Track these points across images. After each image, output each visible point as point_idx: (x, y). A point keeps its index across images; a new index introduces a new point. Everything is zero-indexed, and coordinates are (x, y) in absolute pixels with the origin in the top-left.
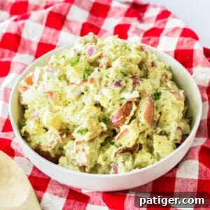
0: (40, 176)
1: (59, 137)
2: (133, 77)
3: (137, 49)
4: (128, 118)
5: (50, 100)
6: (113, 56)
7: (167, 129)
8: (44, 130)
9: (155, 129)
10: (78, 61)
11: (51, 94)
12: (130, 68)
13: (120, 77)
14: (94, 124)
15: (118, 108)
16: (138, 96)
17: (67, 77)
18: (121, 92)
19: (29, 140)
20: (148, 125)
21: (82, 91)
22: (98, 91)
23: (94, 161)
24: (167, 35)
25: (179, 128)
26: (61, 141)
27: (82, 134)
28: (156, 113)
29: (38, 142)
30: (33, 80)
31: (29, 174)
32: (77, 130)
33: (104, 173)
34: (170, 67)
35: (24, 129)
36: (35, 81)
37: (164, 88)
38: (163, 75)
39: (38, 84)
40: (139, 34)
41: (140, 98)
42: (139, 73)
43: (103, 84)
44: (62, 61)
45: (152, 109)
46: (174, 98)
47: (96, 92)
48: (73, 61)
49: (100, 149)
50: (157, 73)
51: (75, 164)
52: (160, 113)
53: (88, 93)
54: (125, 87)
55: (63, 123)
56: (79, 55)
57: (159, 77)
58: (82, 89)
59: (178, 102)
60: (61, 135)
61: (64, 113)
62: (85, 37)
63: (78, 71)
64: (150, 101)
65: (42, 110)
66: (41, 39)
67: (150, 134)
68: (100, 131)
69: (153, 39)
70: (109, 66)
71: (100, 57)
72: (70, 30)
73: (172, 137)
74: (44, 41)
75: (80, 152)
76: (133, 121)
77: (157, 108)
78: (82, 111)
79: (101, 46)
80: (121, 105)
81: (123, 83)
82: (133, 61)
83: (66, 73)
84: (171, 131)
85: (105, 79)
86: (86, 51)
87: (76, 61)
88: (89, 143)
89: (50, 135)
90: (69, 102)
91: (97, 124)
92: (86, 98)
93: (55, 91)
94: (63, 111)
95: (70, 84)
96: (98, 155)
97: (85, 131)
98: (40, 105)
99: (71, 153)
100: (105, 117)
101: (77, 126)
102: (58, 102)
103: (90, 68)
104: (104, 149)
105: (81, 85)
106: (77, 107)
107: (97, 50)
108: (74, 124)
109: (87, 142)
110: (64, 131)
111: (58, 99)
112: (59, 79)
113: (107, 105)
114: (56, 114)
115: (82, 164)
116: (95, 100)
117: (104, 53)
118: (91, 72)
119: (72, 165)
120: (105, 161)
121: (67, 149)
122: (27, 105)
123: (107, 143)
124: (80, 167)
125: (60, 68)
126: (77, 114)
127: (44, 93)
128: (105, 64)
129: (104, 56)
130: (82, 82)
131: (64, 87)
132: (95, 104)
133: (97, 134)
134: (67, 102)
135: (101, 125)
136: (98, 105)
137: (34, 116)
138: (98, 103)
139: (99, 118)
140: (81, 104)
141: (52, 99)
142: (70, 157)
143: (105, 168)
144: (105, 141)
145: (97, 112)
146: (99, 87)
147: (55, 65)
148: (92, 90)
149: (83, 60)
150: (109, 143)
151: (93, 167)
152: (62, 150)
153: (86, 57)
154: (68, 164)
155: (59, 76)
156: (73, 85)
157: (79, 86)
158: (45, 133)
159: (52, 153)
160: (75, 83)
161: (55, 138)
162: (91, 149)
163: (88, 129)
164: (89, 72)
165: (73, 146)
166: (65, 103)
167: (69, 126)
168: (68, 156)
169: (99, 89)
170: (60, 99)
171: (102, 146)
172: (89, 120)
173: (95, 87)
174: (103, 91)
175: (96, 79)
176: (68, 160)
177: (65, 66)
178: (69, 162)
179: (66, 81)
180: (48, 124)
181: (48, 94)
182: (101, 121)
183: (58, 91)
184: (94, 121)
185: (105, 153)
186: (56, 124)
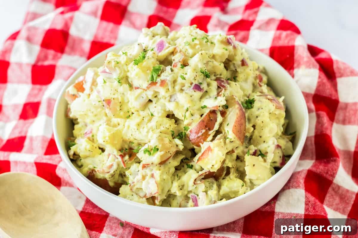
0: (95, 212)
1: (120, 159)
2: (217, 79)
3: (222, 42)
4: (212, 133)
5: (107, 111)
6: (190, 51)
7: (263, 147)
8: (100, 151)
9: (247, 147)
10: (144, 57)
11: (109, 102)
12: (213, 67)
13: (200, 78)
14: (167, 141)
15: (197, 119)
16: (224, 103)
17: (130, 80)
18: (201, 98)
19: (80, 164)
20: (238, 143)
21: (150, 98)
22: (171, 97)
23: (166, 190)
24: (259, 28)
25: (278, 146)
26: (122, 165)
27: (150, 154)
28: (249, 126)
29: (91, 167)
30: (84, 86)
31: (80, 209)
32: (143, 149)
33: (180, 206)
34: (264, 69)
35: (73, 149)
36: (87, 86)
37: (259, 94)
38: (256, 78)
39: (92, 90)
40: (222, 28)
41: (226, 107)
42: (225, 74)
43: (177, 88)
44: (123, 59)
45: (243, 121)
46: (271, 106)
47: (168, 98)
48: (138, 58)
49: (174, 175)
50: (248, 75)
51: (142, 194)
52: (254, 126)
53: (157, 101)
54: (206, 92)
55: (124, 141)
57: (251, 80)
58: (150, 94)
59: (277, 112)
60: (122, 156)
61: (126, 128)
62: (152, 29)
63: (143, 71)
64: (241, 109)
65: (97, 124)
66: (96, 37)
67: (241, 154)
68: (174, 150)
69: (242, 34)
70: (185, 64)
71: (173, 53)
72: (133, 25)
73: (270, 157)
74: (99, 39)
75: (147, 178)
76: (219, 136)
77: (249, 120)
78: (150, 125)
79: (174, 39)
80: (201, 116)
81: (204, 86)
82: (217, 57)
83: (129, 74)
84: (269, 150)
85: (180, 80)
86: (155, 46)
87: (142, 58)
88: (159, 165)
89: (107, 157)
90: (133, 113)
91: (170, 141)
92: (155, 107)
93: (114, 99)
94: (124, 125)
95: (134, 89)
96: (172, 183)
97: (154, 151)
98: (94, 119)
99: (135, 180)
100: (181, 132)
101: (143, 145)
102: (118, 113)
103: (160, 67)
104: (179, 175)
105: (148, 89)
106: (143, 119)
107: (169, 44)
108: (140, 142)
109: (157, 165)
110: (126, 151)
111: (118, 109)
112: (119, 82)
113: (183, 116)
114: (116, 129)
115: (151, 194)
116: (167, 110)
117: (178, 48)
118: (161, 73)
119: (137, 196)
120: (181, 191)
121: (130, 175)
122: (77, 119)
123: (183, 166)
124: (147, 199)
125: (119, 68)
126: (143, 128)
127: (99, 102)
128: (180, 62)
129: (178, 51)
130: (150, 86)
131: (125, 93)
132: (166, 115)
133: (171, 154)
134: (130, 113)
135: (175, 143)
136: (171, 116)
137: (86, 133)
138: (172, 114)
139: (172, 133)
140: (149, 114)
141: (110, 109)
142: (134, 186)
143: (181, 200)
144: (181, 163)
145: (170, 126)
146: (173, 92)
147: (113, 64)
148: (163, 96)
149: (150, 57)
150: (186, 166)
151: (166, 198)
152: (123, 177)
153: (154, 53)
154: (132, 195)
155: (119, 79)
156: (137, 90)
157: (146, 90)
158: (100, 154)
159: (110, 181)
160: (140, 87)
161: (114, 161)
162: (162, 174)
163: (158, 148)
164: (158, 73)
165: (139, 171)
166: (128, 115)
167: (133, 145)
168: (132, 185)
169: (173, 95)
170: (121, 110)
171: (177, 171)
172: (160, 136)
173: (166, 92)
174: (177, 98)
175: (169, 81)
176: (131, 189)
177: (126, 65)
178: (133, 192)
179: (128, 85)
180: (104, 141)
181: (104, 103)
182: (176, 137)
183: (118, 99)
184: (166, 137)
185: (180, 179)
186: (116, 142)
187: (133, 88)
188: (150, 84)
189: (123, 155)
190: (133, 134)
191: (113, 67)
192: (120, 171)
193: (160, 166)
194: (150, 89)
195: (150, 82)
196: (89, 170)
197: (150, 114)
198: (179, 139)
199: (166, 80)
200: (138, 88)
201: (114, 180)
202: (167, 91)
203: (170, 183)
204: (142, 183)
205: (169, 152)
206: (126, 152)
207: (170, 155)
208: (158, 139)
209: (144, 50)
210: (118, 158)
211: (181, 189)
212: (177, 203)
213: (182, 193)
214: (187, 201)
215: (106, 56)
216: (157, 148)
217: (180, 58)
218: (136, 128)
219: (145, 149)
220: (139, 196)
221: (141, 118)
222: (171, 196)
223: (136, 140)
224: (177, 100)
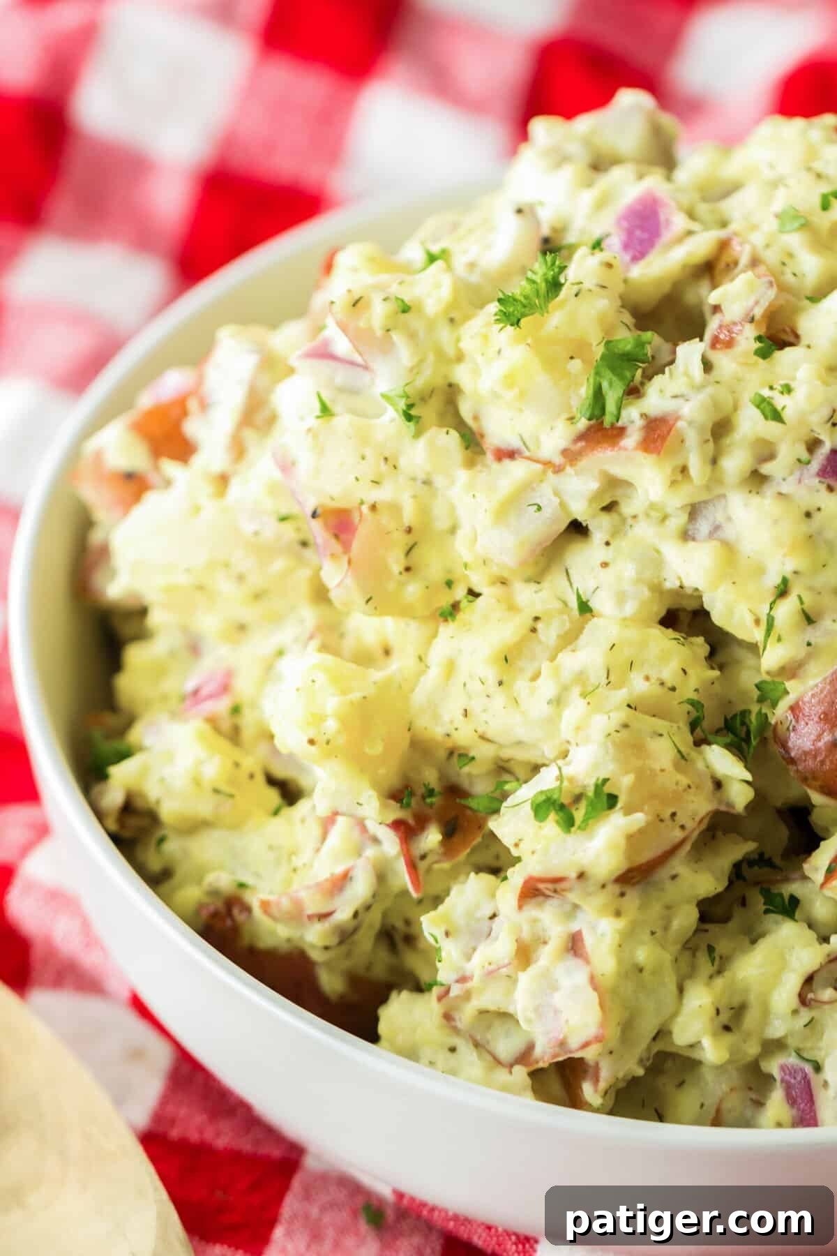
0: (224, 1137)
1: (391, 844)
5: (334, 575)
6: (810, 264)
8: (273, 796)
10: (555, 286)
11: (342, 523)
14: (662, 753)
15: (836, 644)
17: (465, 410)
19: (154, 863)
21: (580, 510)
22: (694, 511)
23: (648, 1027)
26: (402, 877)
27: (569, 823)
29: (223, 880)
30: (193, 428)
31: (142, 1111)
32: (525, 794)
33: (717, 1122)
35: (121, 776)
39: (238, 450)
43: (736, 462)
44: (432, 290)
47: (678, 520)
48: (522, 288)
49: (690, 947)
51: (506, 1047)
53: (617, 532)
55: (419, 747)
56: (550, 246)
58: (578, 491)
60: (407, 831)
61: (434, 673)
63: (550, 364)
65: (260, 645)
68: (700, 806)
70: (778, 336)
71: (710, 270)
75: (546, 956)
78: (570, 661)
79: (716, 192)
83: (461, 375)
85: (750, 423)
86: (608, 224)
87: (543, 286)
88: (617, 889)
89: (316, 831)
90: (473, 594)
91: (683, 757)
92: (605, 565)
93: (373, 508)
94: (420, 659)
95: (489, 457)
96: (681, 990)
97: (592, 805)
98: (247, 613)
99: (476, 966)
100: (743, 707)
101: (521, 773)
102: (391, 586)
103: (641, 344)
104: (722, 947)
105: (571, 465)
106: (534, 630)
107: (691, 215)
108: (506, 753)
109: (603, 886)
110: (429, 800)
111: (396, 567)
112: (409, 417)
113: (757, 622)
114: (376, 675)
115: (562, 1044)
116: (671, 584)
117: (741, 244)
118: (648, 377)
119: (480, 1056)
120: (729, 1038)
121: (447, 934)
122: (142, 612)
123: (744, 903)
124: (535, 1075)
125: (412, 336)
126: (536, 677)
127: (283, 519)
128: (752, 320)
129: (744, 260)
130: (581, 444)
131: (439, 481)
132: (663, 613)
133: (682, 827)
134: (460, 593)
135: (708, 767)
136: (685, 619)
137: (196, 692)
138: (691, 605)
139: (695, 714)
140: (565, 604)
141: (349, 562)
142: (467, 996)
143: (725, 1087)
144: (731, 882)
145: (684, 671)
146: (708, 488)
147: (378, 312)
148: (652, 506)
149: (589, 284)
150: (758, 902)
151: (640, 1072)
152: (400, 945)
153: (609, 266)
154: (453, 1050)
155: (408, 397)
156: (507, 462)
157: (558, 470)
158: (276, 812)
159: (328, 965)
160: (523, 448)
161: (359, 853)
162: (627, 939)
163: (615, 792)
164: (633, 377)
165: (493, 916)
166: (445, 601)
167: (466, 769)
168: (456, 990)
169: (705, 502)
170: (408, 569)
171: (707, 926)
172: (626, 726)
173: (673, 483)
174: (729, 519)
175: (690, 423)
176: (448, 1017)
177: (452, 320)
178: (456, 1031)
179: (454, 434)
180: (311, 742)
181: (317, 529)
182: (710, 738)
183: (395, 509)
184: (661, 735)
185: (727, 974)
186: (375, 749)
187: (482, 452)
188: (582, 437)
189: (411, 821)
190: (476, 706)
191: (379, 332)
192: (385, 915)
193: (622, 895)
194: (584, 463)
195: (583, 424)
196: (206, 900)
197: (574, 604)
198: (728, 747)
199: (678, 418)
200: (511, 454)
201: (346, 964)
202: (679, 477)
203: (673, 987)
204: (515, 981)
205: (673, 815)
206: (431, 805)
207: (678, 835)
208: (614, 743)
209: (546, 241)
210: (376, 840)
211: (727, 1028)
212: (702, 1105)
213: (734, 1051)
214: (754, 1096)
215: (328, 267)
216: (607, 789)
217: (751, 302)
218: (491, 675)
219: (542, 792)
220: (489, 1058)
221: (524, 620)
222: (669, 1064)
223: (488, 740)
224: (729, 532)
